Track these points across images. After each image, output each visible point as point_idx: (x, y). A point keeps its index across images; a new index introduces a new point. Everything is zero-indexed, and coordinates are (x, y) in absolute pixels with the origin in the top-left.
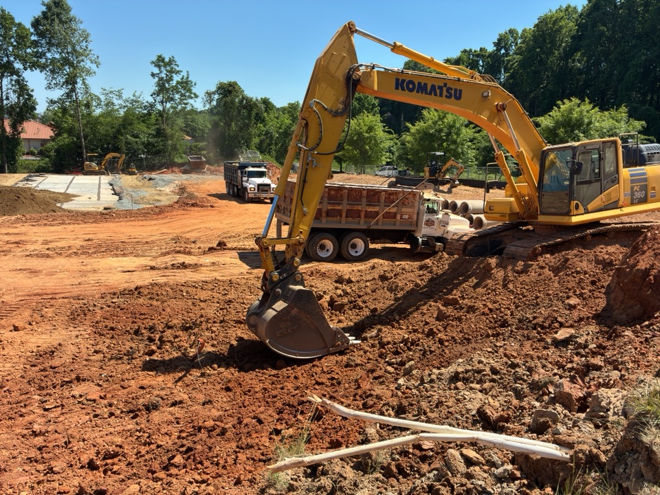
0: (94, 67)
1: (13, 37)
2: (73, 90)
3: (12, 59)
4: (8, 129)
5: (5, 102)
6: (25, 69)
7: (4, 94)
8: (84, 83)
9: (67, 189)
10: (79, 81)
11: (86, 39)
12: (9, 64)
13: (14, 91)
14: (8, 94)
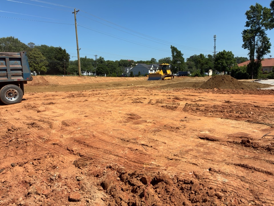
1: (262, 15)
3: (261, 26)
6: (266, 29)
13: (261, 41)
14: (257, 42)
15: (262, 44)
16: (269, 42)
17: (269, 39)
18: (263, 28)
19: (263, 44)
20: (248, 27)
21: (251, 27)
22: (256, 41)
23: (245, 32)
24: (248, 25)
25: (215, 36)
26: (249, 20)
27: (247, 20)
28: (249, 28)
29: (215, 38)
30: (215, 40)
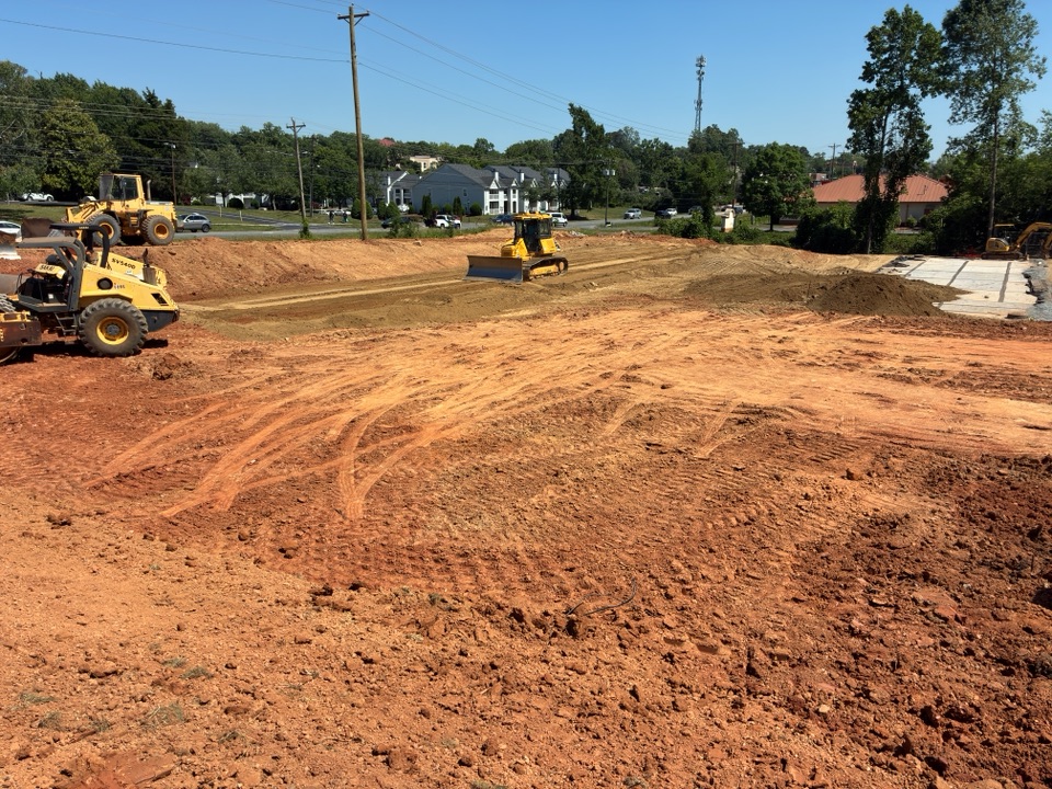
0: (1034, 77)
1: (914, 48)
2: (993, 120)
3: (907, 82)
4: (882, 189)
5: (886, 149)
6: (924, 94)
7: (887, 136)
8: (1013, 107)
9: (952, 281)
10: (1006, 103)
11: (1028, 32)
12: (903, 89)
13: (902, 132)
14: (892, 135)
15: (906, 141)
16: (927, 136)
17: (929, 128)
18: (914, 91)
19: (910, 141)
20: (870, 81)
21: (878, 85)
22: (888, 130)
23: (858, 96)
24: (868, 74)
25: (701, 59)
26: (873, 57)
27: (867, 57)
28: (872, 86)
29: (701, 66)
30: (701, 74)
